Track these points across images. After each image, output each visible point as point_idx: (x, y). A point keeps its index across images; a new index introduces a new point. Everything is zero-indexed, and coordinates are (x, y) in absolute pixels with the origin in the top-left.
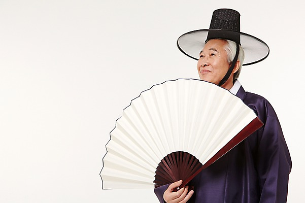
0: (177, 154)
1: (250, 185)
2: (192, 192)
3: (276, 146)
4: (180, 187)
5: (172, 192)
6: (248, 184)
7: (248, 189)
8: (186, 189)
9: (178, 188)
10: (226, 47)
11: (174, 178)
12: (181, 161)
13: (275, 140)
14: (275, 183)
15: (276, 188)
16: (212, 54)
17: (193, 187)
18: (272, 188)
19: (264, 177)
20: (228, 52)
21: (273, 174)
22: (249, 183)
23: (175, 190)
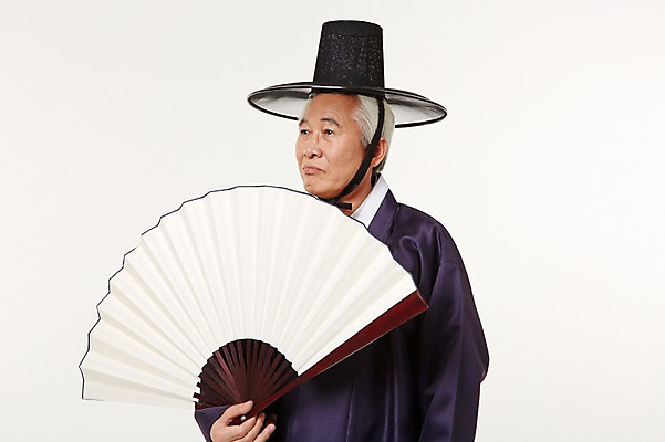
0: (249, 344)
1: (399, 411)
2: (271, 427)
3: (456, 328)
4: (248, 415)
5: (230, 424)
6: (396, 409)
7: (396, 419)
8: (259, 421)
9: (244, 418)
10: (357, 115)
11: (237, 394)
12: (255, 359)
13: (455, 315)
14: (451, 408)
15: (451, 419)
16: (328, 132)
17: (275, 417)
18: (445, 418)
19: (429, 392)
20: (360, 124)
21: (446, 387)
22: (397, 407)
23: (236, 421)
